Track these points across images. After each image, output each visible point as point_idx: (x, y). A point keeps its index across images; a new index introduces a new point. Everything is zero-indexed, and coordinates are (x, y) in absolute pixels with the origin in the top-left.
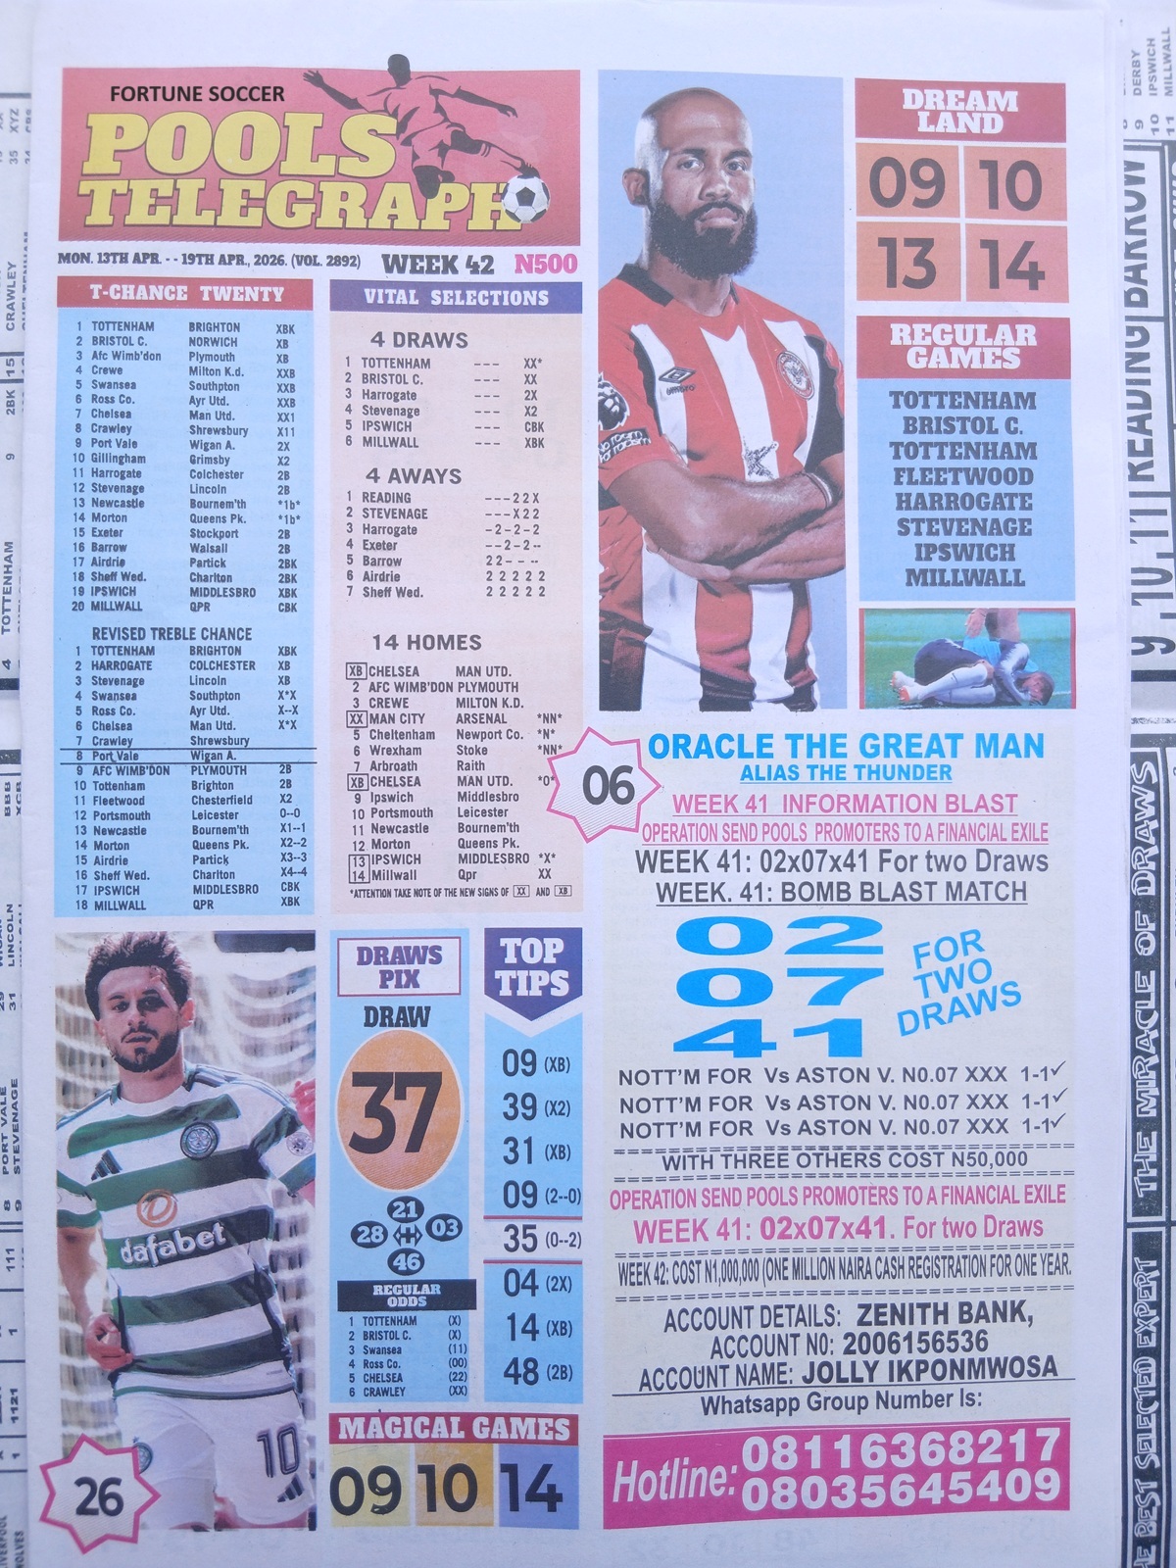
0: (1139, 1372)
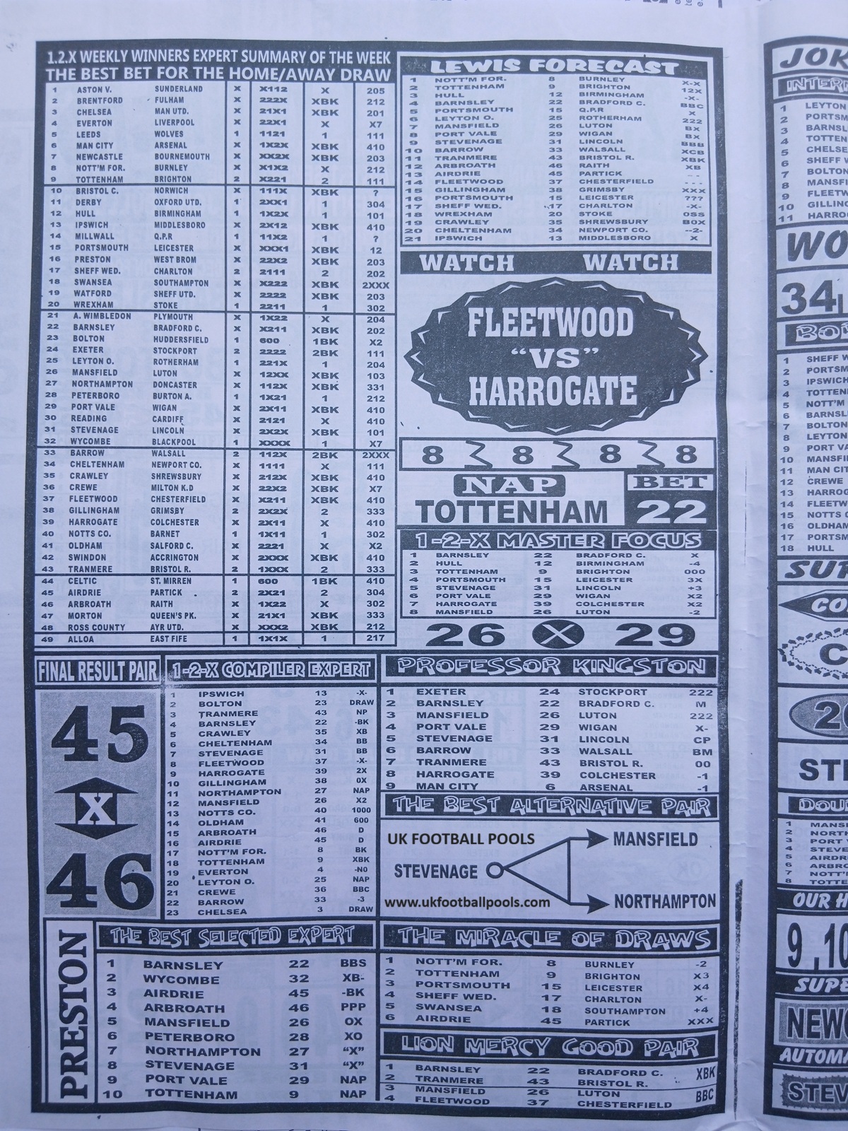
0: (271, 931)
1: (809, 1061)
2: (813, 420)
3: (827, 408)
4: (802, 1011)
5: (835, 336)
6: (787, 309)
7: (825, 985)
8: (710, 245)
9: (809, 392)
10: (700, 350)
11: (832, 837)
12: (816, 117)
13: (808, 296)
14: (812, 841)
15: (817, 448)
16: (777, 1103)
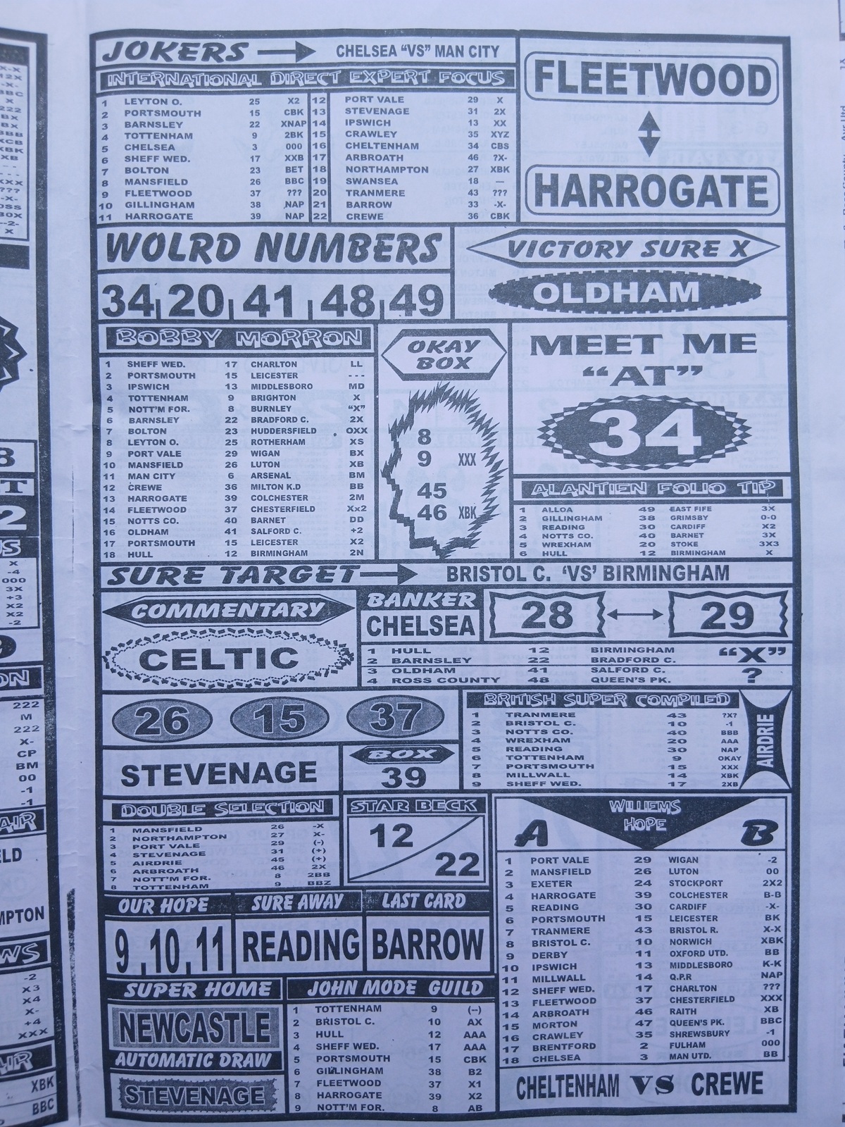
1: (142, 1064)
2: (135, 426)
3: (148, 415)
4: (132, 1016)
5: (153, 342)
6: (107, 311)
7: (153, 990)
8: (28, 240)
9: (131, 397)
10: (18, 347)
11: (154, 843)
12: (135, 113)
13: (126, 299)
14: (134, 847)
15: (137, 454)
16: (117, 1106)
